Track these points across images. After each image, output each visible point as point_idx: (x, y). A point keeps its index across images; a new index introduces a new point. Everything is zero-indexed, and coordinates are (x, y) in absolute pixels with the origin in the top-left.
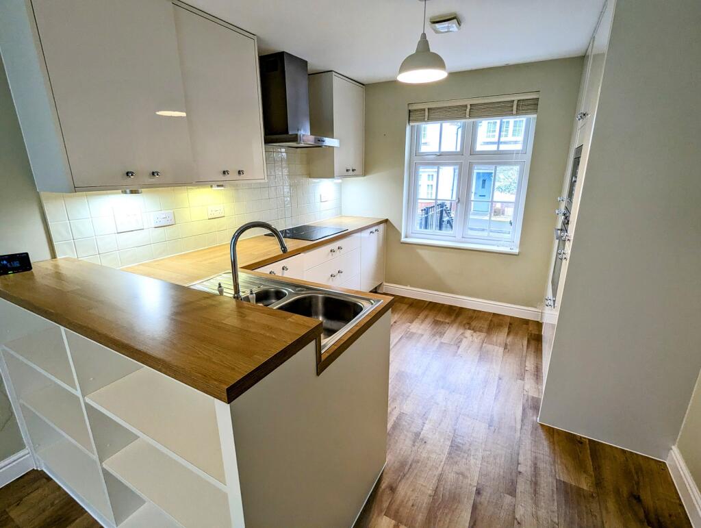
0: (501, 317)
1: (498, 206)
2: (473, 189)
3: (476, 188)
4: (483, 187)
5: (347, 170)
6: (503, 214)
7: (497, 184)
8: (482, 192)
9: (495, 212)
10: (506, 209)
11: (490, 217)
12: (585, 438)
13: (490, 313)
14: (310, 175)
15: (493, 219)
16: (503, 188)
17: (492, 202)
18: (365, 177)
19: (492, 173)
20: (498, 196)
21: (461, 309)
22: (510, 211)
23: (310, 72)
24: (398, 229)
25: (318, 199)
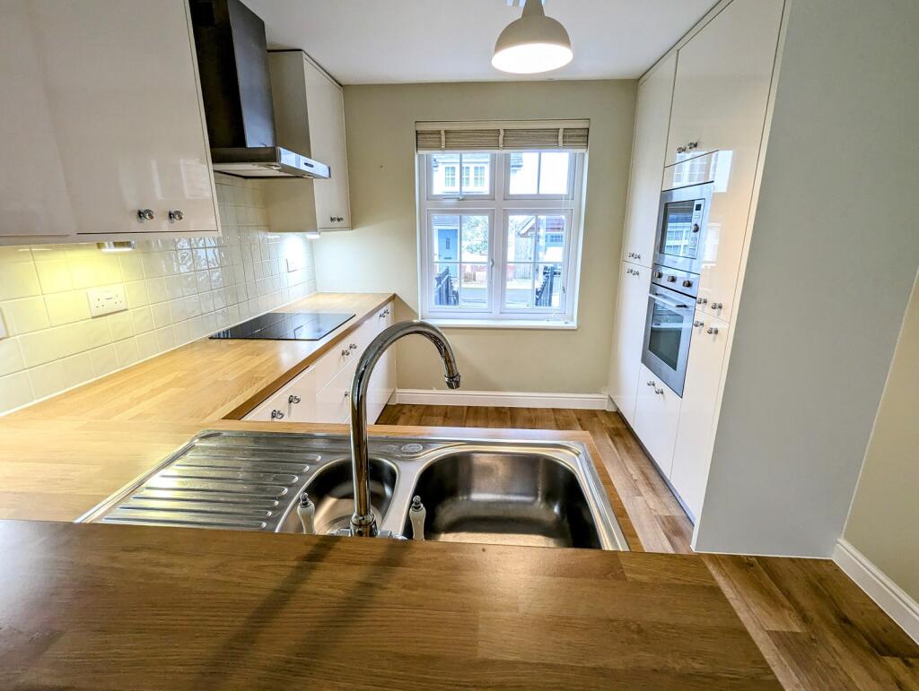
0: (564, 413)
1: (468, 269)
2: (436, 250)
3: (440, 248)
4: (448, 247)
5: (332, 219)
6: (474, 280)
7: (465, 244)
8: (447, 253)
9: (466, 277)
10: (477, 274)
11: (460, 285)
12: (751, 557)
13: (548, 410)
14: (270, 228)
15: (464, 285)
16: (474, 248)
17: (461, 262)
18: (354, 231)
19: (456, 230)
20: (467, 257)
21: (511, 409)
22: (482, 275)
23: (269, 48)
24: (412, 307)
25: (283, 268)
